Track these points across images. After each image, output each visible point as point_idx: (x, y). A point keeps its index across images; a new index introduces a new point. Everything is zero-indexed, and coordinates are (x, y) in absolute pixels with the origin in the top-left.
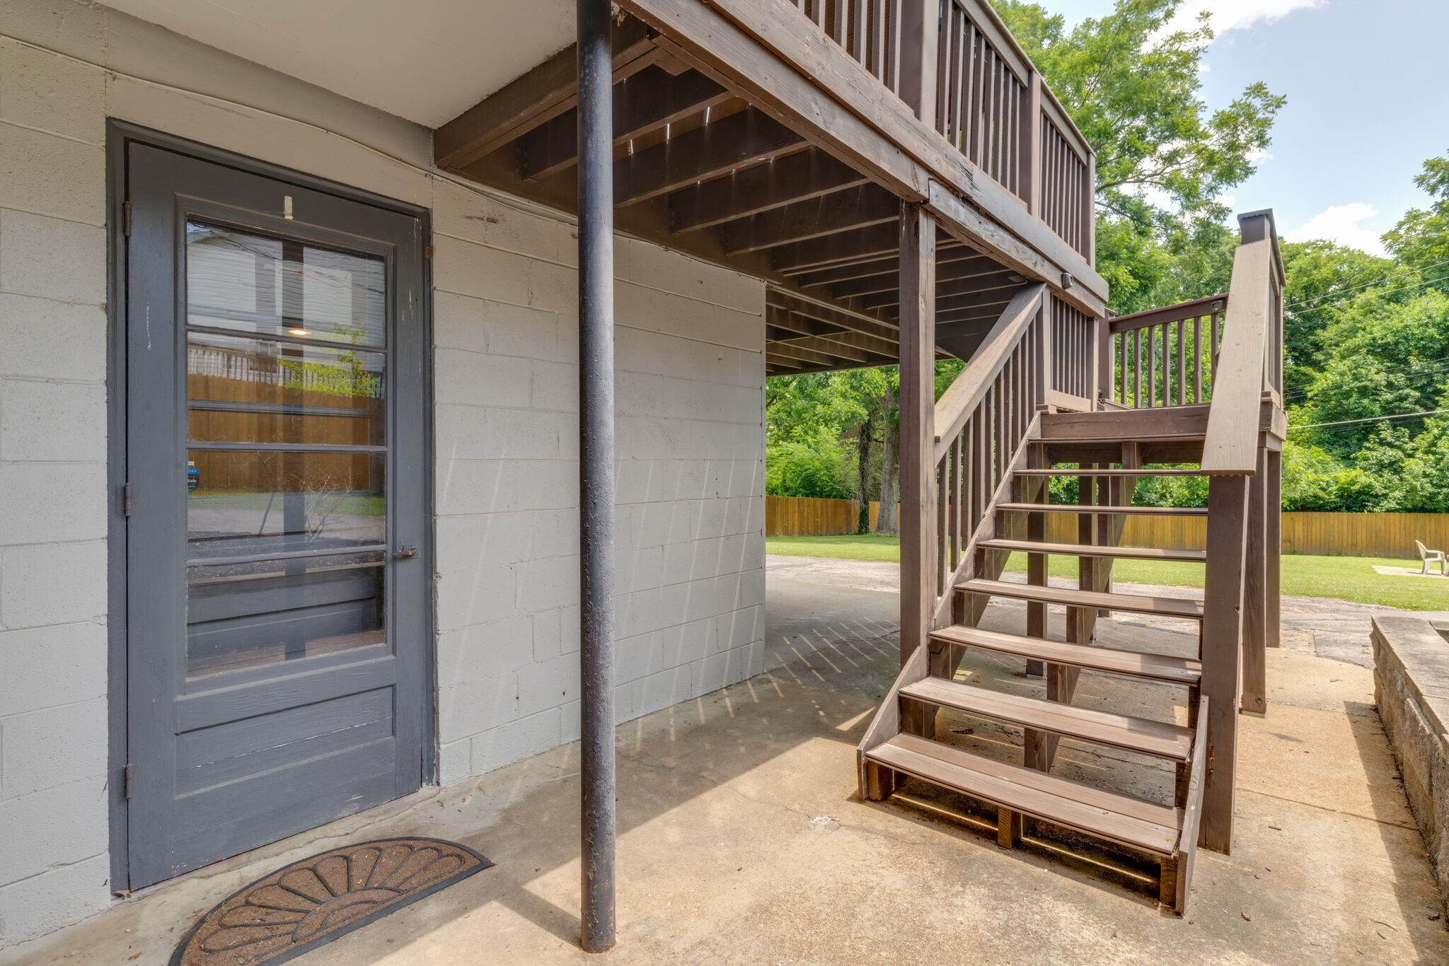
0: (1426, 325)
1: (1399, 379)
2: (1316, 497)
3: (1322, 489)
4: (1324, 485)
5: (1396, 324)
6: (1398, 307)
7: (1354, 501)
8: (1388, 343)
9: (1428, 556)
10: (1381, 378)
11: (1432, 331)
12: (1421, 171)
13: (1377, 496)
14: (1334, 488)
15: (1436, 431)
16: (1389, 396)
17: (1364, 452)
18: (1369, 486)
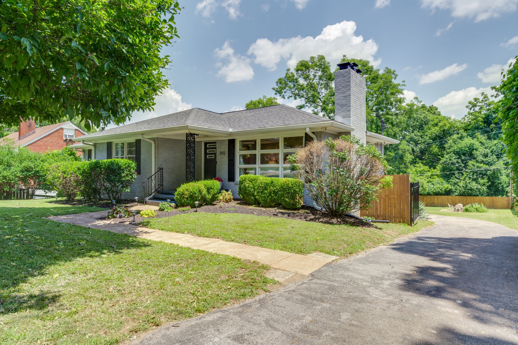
0: (466, 147)
1: (459, 161)
2: (439, 192)
3: (441, 190)
4: (441, 188)
5: (460, 146)
6: (460, 141)
7: (448, 193)
8: (458, 151)
9: (450, 207)
10: (455, 161)
11: (467, 149)
12: (467, 104)
13: (453, 192)
14: (443, 189)
15: (465, 175)
16: (457, 165)
17: (451, 180)
18: (452, 189)
